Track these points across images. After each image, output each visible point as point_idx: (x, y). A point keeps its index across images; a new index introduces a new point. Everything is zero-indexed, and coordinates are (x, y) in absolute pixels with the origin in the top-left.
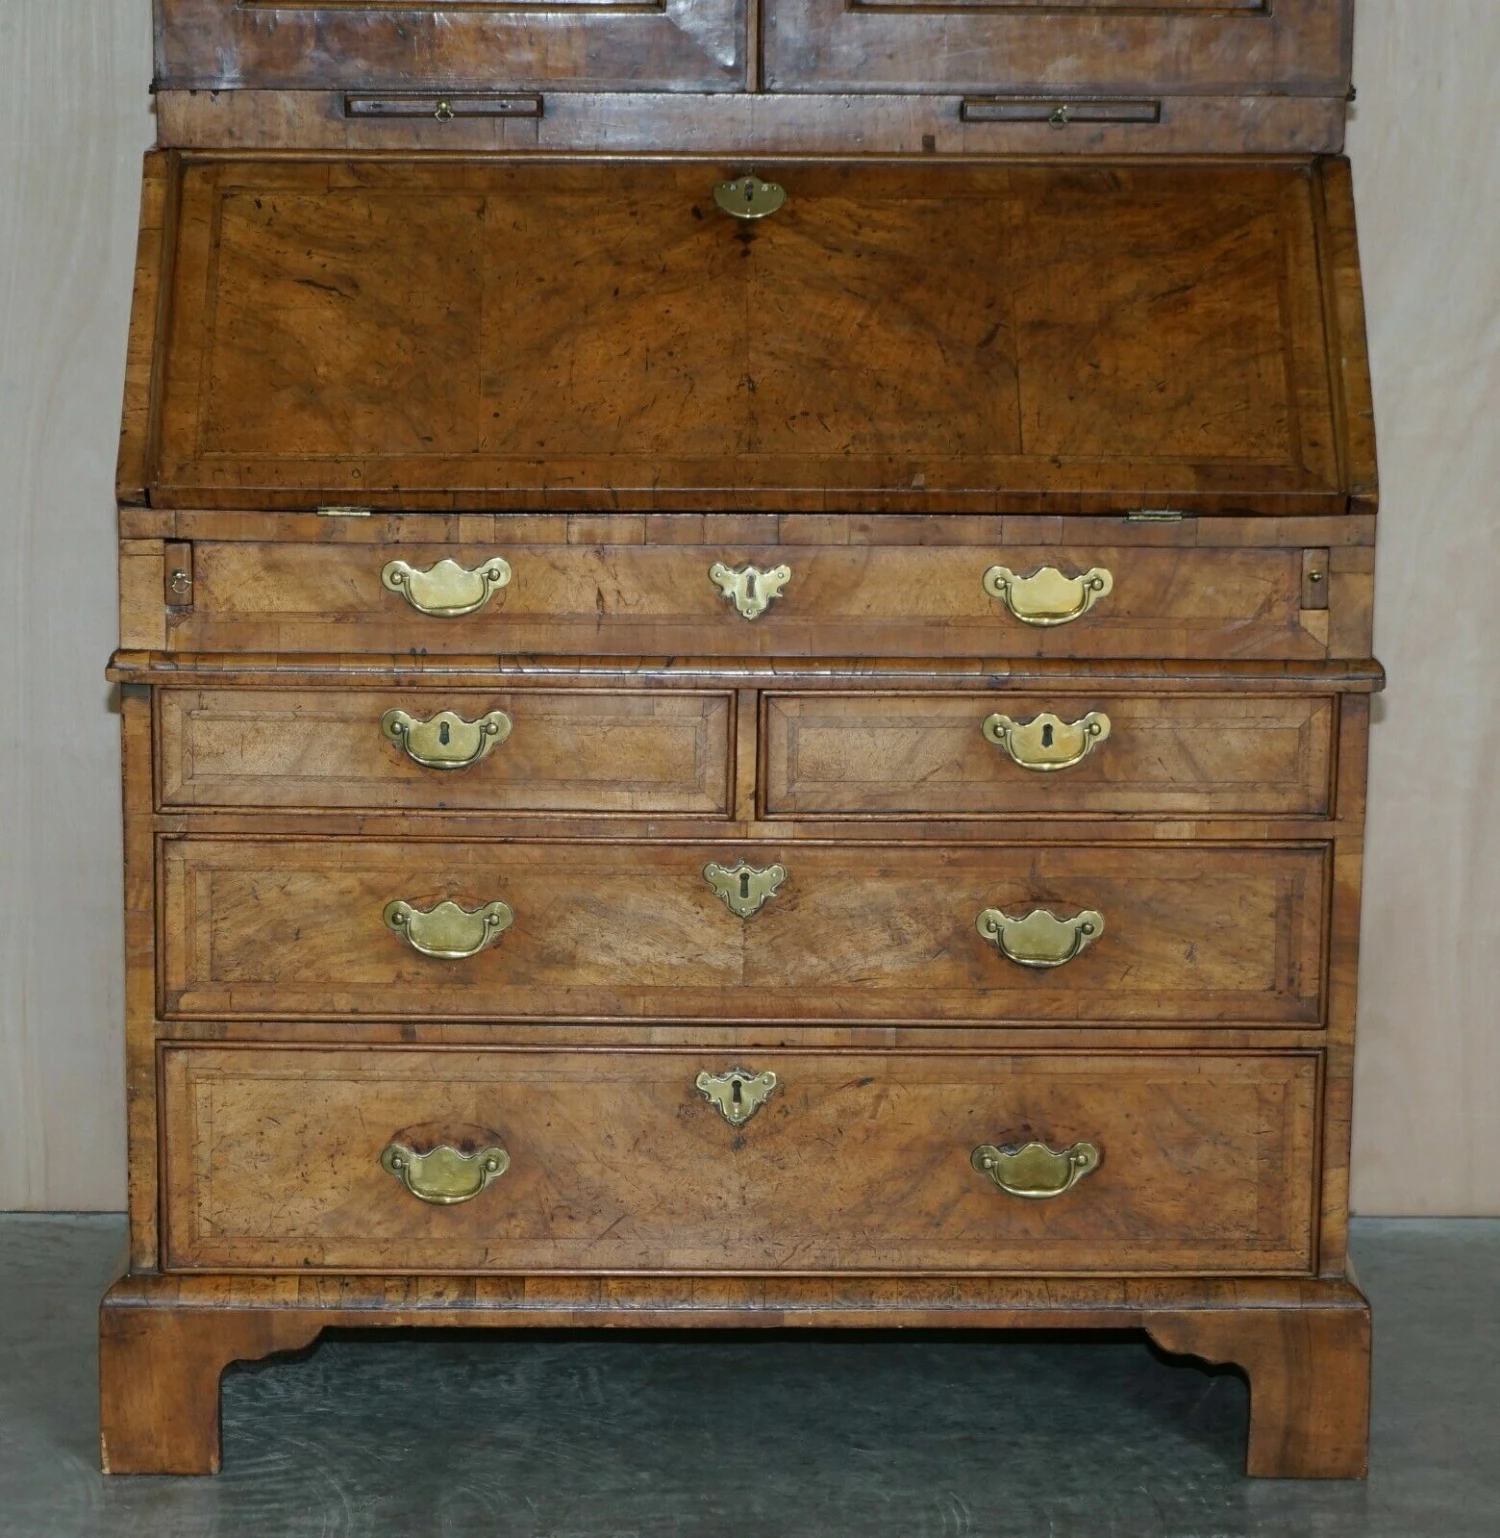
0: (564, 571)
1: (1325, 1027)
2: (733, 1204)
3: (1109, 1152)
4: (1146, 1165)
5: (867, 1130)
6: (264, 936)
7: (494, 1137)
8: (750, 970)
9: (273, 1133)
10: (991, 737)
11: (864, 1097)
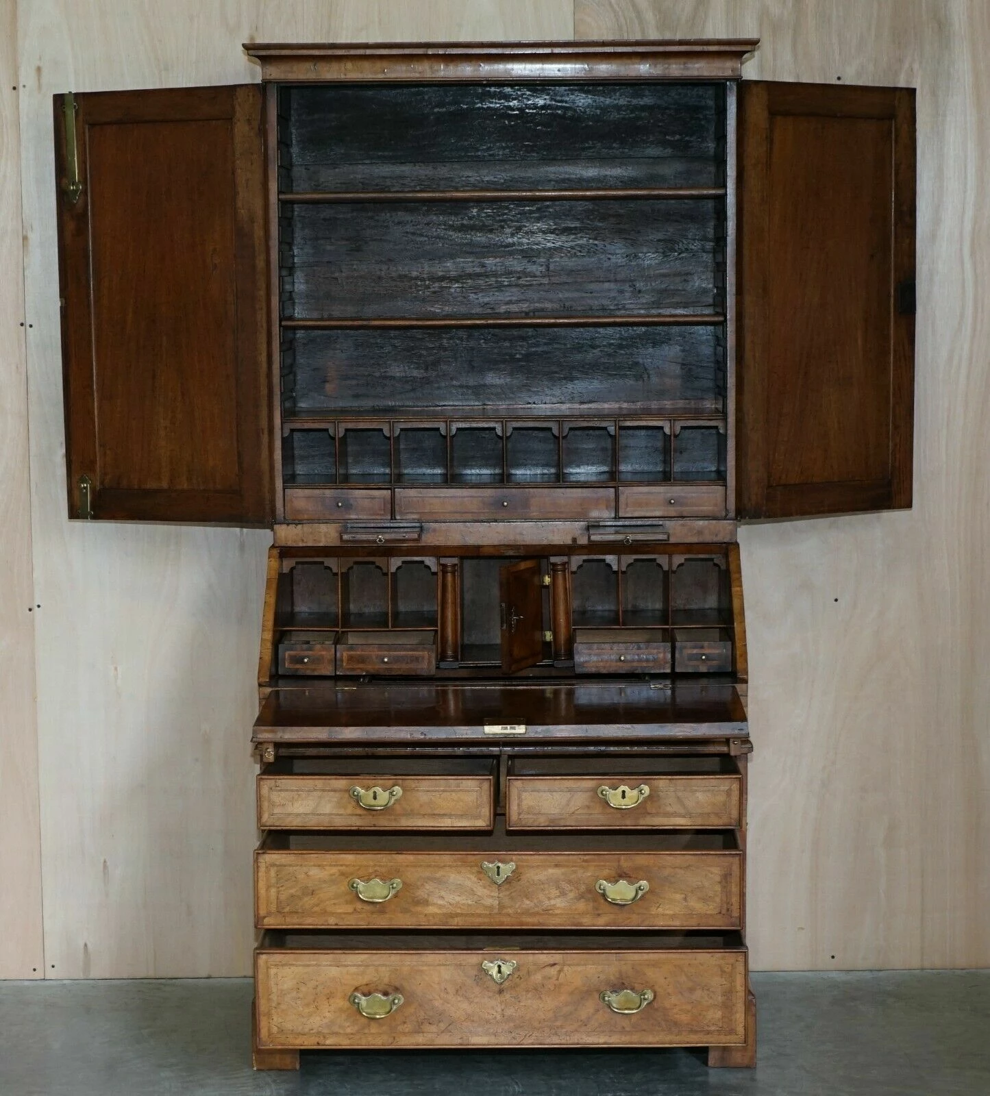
2: (499, 1017)
3: (658, 994)
4: (674, 1000)
5: (555, 985)
6: (299, 893)
7: (397, 989)
8: (501, 906)
9: (303, 989)
10: (600, 796)
11: (553, 971)
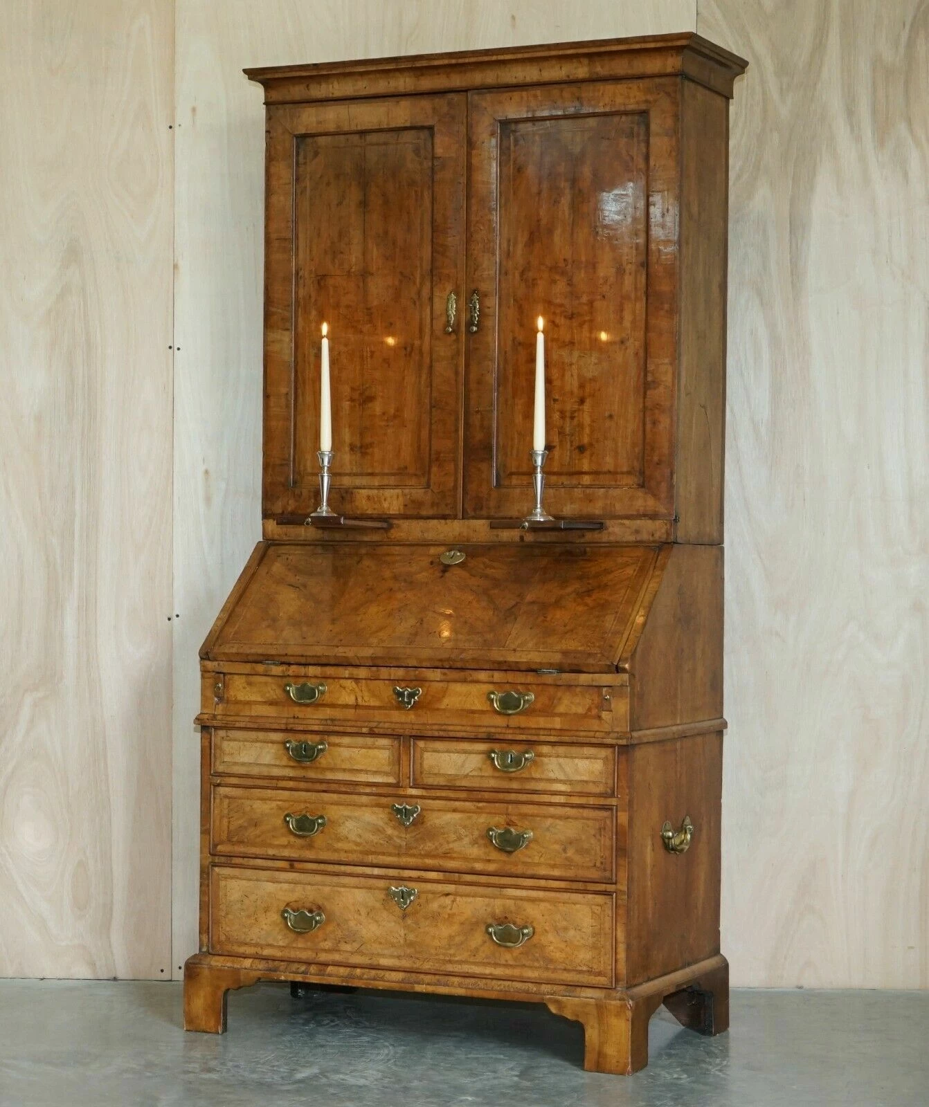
0: (344, 688)
1: (616, 883)
2: (402, 941)
3: (536, 930)
4: (551, 937)
5: (449, 914)
6: (246, 824)
7: (320, 908)
8: (408, 847)
9: (246, 901)
11: (448, 900)
